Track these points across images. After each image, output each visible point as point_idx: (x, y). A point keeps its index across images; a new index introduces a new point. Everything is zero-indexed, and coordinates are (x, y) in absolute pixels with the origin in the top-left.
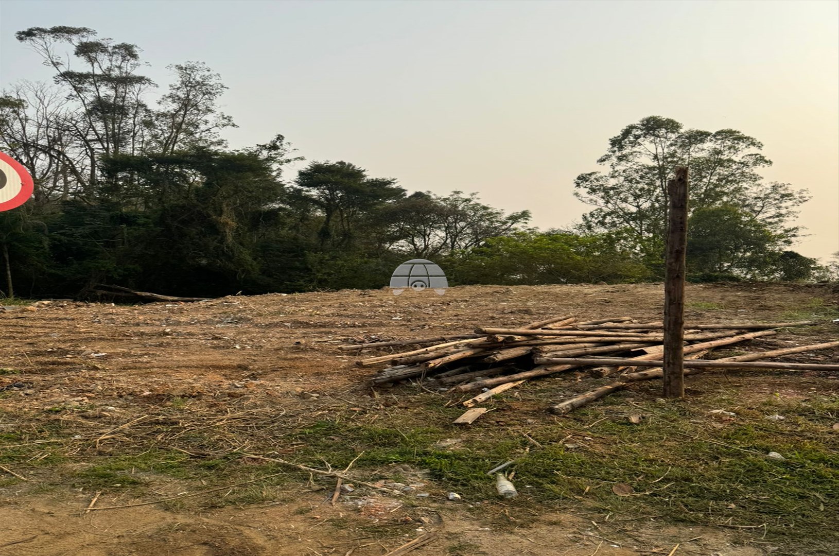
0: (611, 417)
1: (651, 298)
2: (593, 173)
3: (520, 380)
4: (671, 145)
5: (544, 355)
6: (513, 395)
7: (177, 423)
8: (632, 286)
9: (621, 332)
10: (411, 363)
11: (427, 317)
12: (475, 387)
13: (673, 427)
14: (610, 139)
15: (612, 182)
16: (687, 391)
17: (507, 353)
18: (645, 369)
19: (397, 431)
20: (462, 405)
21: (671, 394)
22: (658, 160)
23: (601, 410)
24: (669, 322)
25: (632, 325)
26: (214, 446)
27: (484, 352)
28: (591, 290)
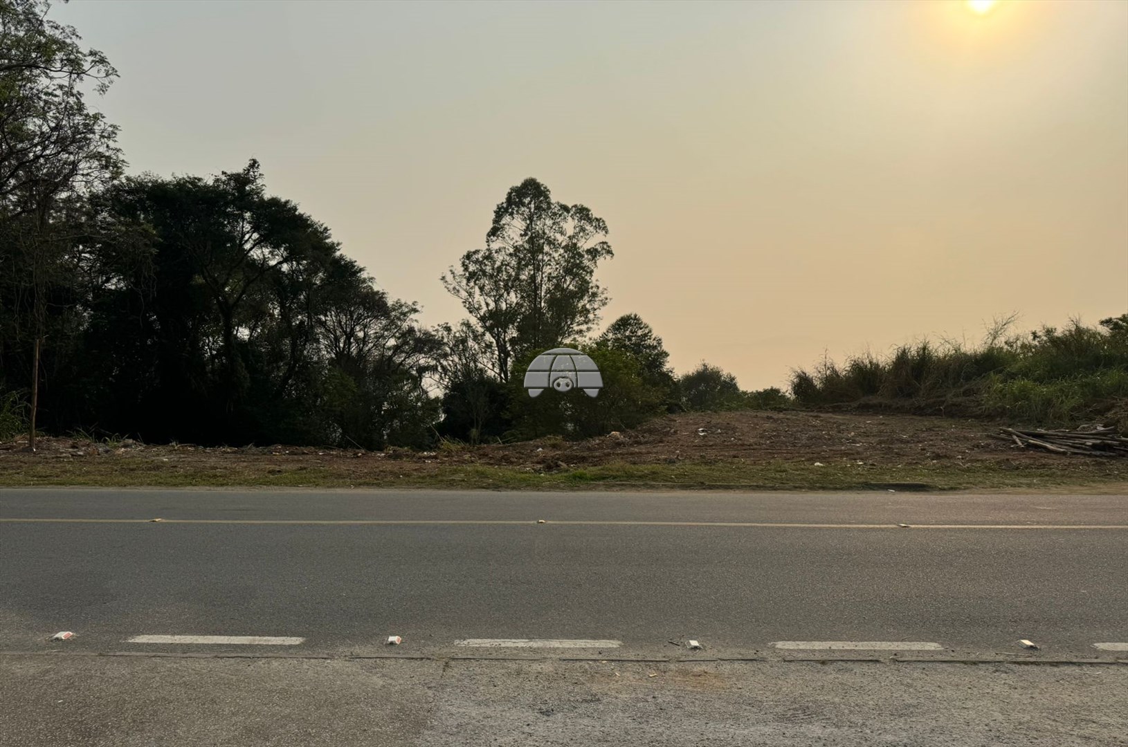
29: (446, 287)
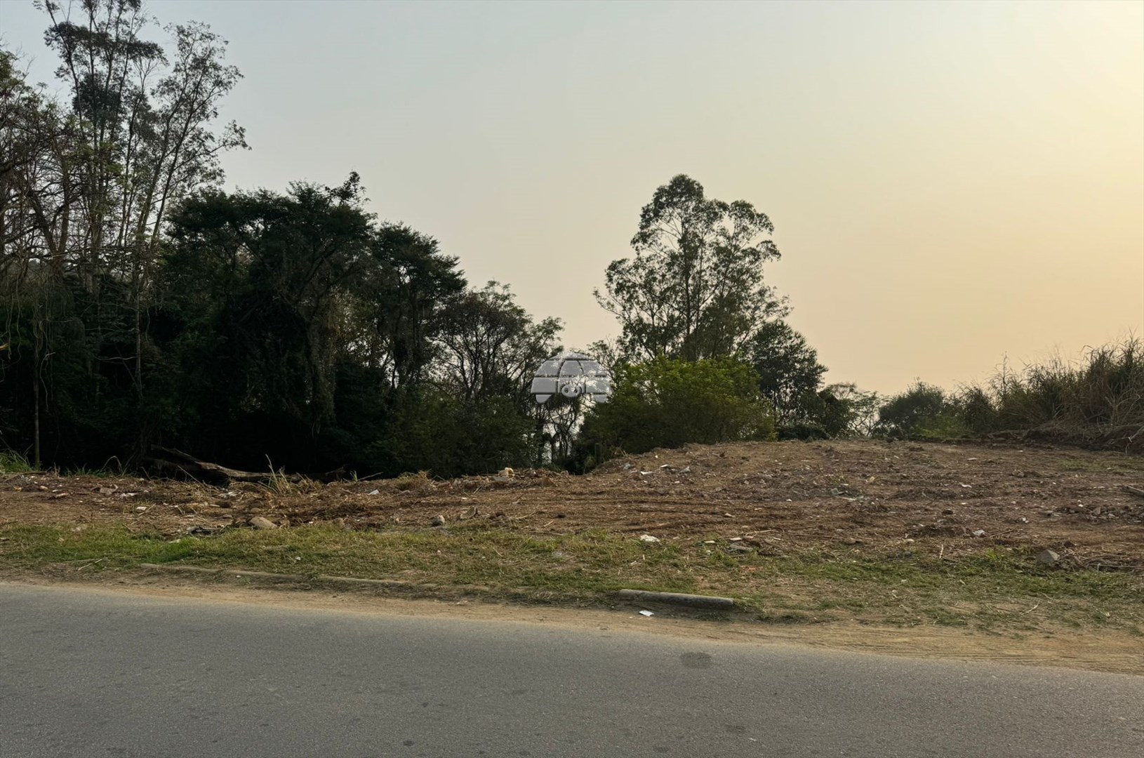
2: (623, 260)
14: (643, 209)
29: (599, 302)
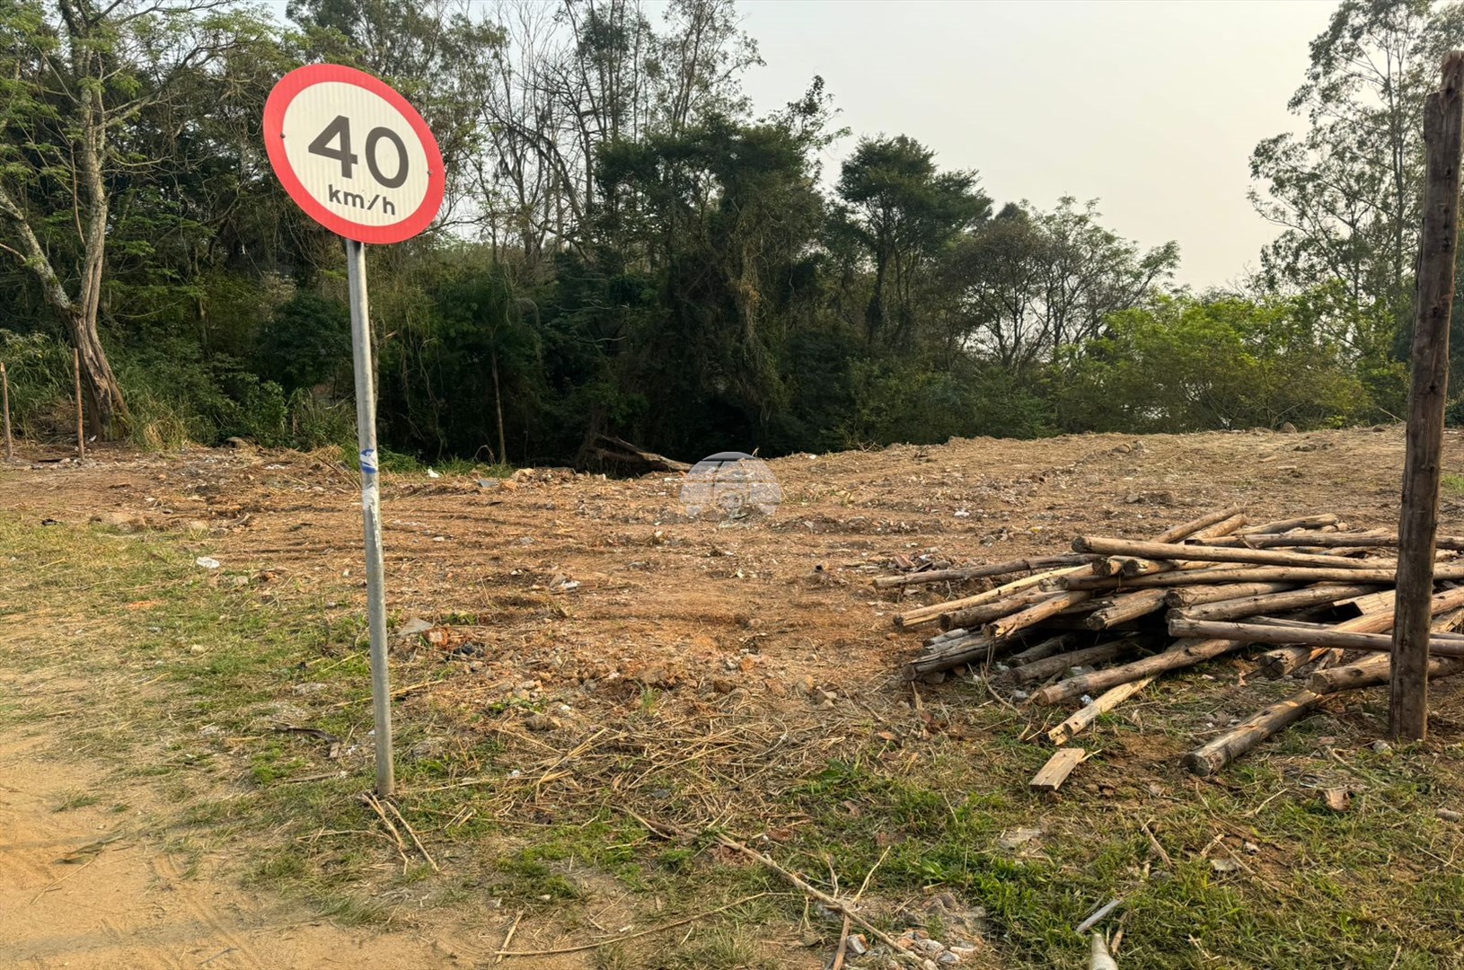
0: (1292, 787)
1: (1369, 467)
2: (1282, 137)
3: (1143, 676)
4: (1416, 50)
5: (1185, 612)
6: (1130, 717)
7: (640, 750)
8: (1338, 434)
9: (1318, 553)
10: (975, 624)
11: (1007, 509)
12: (1070, 693)
13: (1406, 826)
14: (1311, 44)
15: (1312, 160)
16: (1433, 721)
17: (1125, 605)
18: (1357, 657)
19: (942, 797)
20: (1047, 737)
21: (1402, 729)
22: (1390, 95)
23: (1275, 766)
24: (1410, 523)
25: (1337, 536)
26: (684, 811)
27: (1087, 600)
28: (1270, 445)
